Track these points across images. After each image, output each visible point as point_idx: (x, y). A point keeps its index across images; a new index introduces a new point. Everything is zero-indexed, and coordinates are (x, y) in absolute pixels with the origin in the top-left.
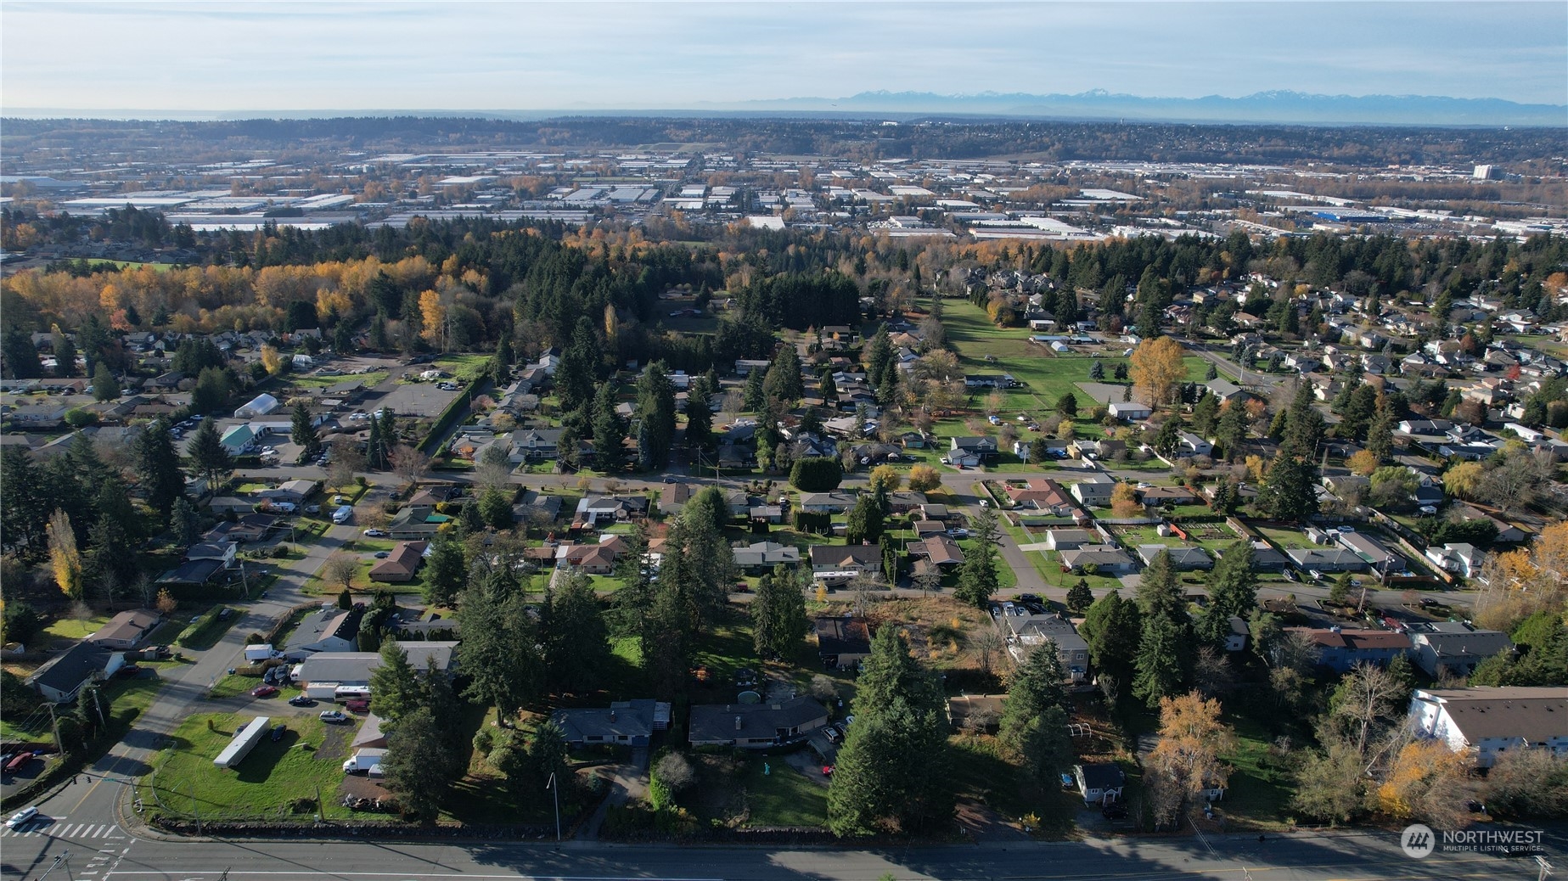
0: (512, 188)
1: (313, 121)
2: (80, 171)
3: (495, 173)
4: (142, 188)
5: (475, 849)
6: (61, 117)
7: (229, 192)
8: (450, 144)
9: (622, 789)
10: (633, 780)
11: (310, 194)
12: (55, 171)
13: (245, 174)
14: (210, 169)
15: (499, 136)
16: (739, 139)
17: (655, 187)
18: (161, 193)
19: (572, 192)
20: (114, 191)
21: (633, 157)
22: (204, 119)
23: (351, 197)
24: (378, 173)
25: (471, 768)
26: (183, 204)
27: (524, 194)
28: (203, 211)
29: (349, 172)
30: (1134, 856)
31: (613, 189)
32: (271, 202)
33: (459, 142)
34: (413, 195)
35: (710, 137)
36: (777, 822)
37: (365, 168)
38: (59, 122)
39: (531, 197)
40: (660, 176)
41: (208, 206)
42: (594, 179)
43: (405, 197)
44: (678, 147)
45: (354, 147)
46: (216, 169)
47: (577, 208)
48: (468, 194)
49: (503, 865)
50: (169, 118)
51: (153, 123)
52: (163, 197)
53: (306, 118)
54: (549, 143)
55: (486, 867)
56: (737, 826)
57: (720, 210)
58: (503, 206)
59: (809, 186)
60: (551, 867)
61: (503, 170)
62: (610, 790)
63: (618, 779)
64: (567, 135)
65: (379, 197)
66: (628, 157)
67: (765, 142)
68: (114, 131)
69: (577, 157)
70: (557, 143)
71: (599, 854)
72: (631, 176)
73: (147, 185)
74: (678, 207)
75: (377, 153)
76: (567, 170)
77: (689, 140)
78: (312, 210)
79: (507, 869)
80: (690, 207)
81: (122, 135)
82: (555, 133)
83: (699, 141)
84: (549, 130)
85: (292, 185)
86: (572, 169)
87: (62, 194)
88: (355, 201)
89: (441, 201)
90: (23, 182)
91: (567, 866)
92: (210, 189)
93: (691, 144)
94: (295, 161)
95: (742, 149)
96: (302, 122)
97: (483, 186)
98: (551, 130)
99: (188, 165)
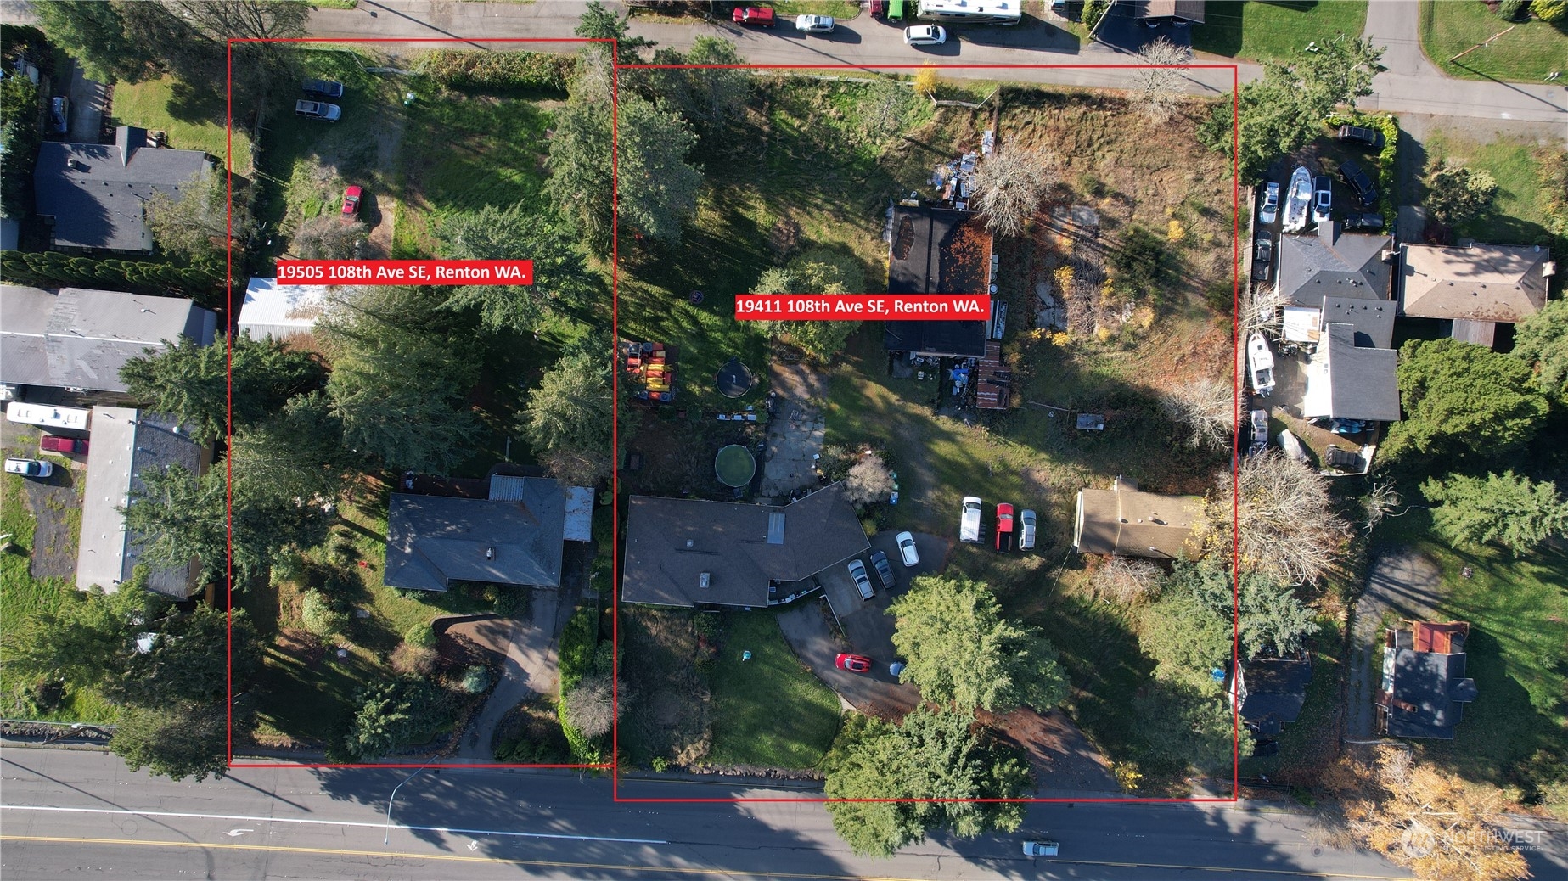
5: (323, 769)
9: (522, 674)
10: (535, 655)
25: (283, 618)
30: (1248, 830)
49: (365, 800)
55: (342, 805)
60: (432, 805)
62: (501, 672)
63: (513, 652)
71: (494, 782)
79: (370, 809)
91: (452, 804)
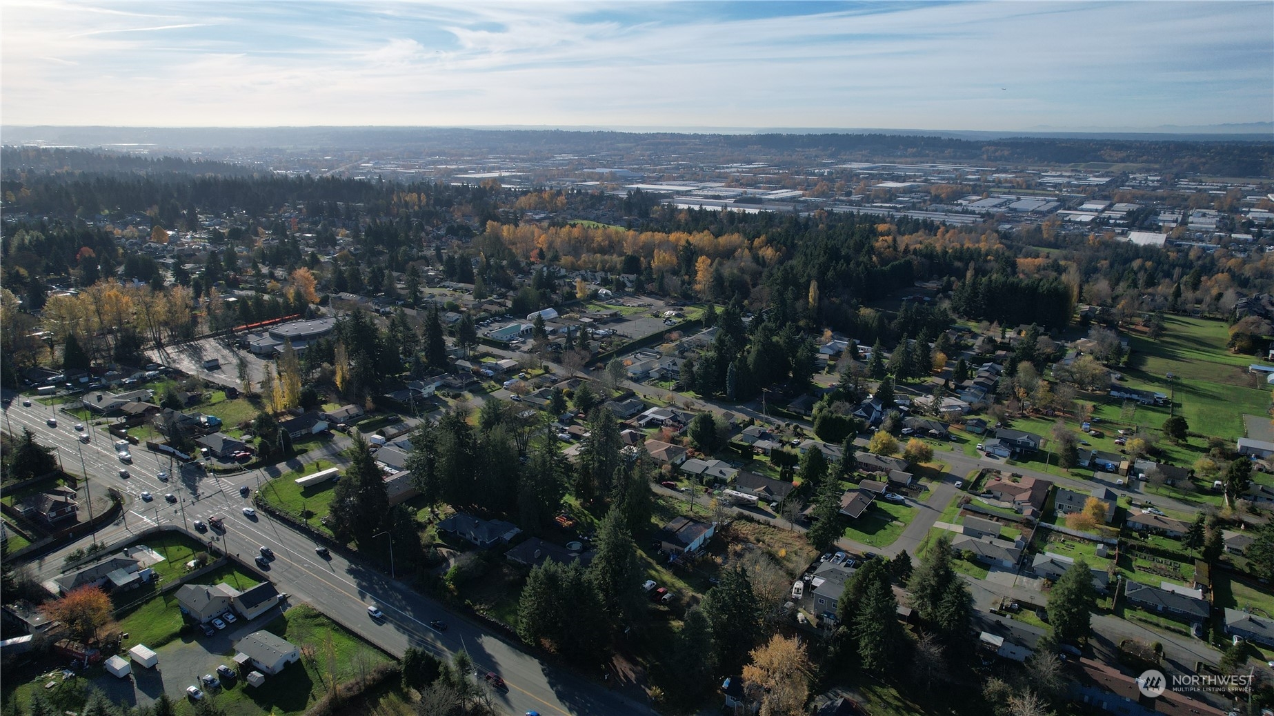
0: (930, 193)
1: (809, 136)
2: (648, 167)
3: (926, 181)
4: (674, 179)
5: (353, 566)
6: (655, 132)
7: (723, 184)
8: (906, 157)
11: (776, 189)
12: (635, 166)
13: (743, 172)
14: (723, 168)
15: (948, 152)
16: (1176, 161)
17: (1057, 201)
18: (683, 183)
19: (980, 199)
20: (658, 180)
21: (1059, 173)
22: (737, 133)
23: (801, 192)
24: (834, 176)
26: (690, 191)
27: (937, 199)
28: (699, 196)
29: (814, 174)
31: (1019, 199)
32: (745, 192)
33: (914, 156)
34: (849, 194)
35: (1145, 158)
36: (502, 618)
37: (826, 171)
38: (653, 135)
39: (941, 202)
40: (1072, 191)
41: (705, 193)
42: (1007, 190)
43: (842, 195)
44: (1111, 166)
45: (830, 157)
46: (728, 168)
47: (973, 213)
48: (890, 195)
49: (355, 578)
50: (717, 133)
51: (705, 136)
52: (683, 185)
53: (804, 133)
54: (989, 159)
56: (478, 610)
57: (1107, 224)
58: (914, 207)
59: (1226, 208)
60: (374, 588)
61: (934, 179)
64: (1006, 153)
65: (822, 194)
66: (1054, 174)
67: (1204, 164)
68: (681, 141)
69: (1005, 171)
70: (996, 159)
71: (402, 593)
72: (1044, 190)
73: (678, 177)
74: (1067, 219)
75: (844, 162)
76: (989, 182)
77: (1123, 161)
78: (770, 200)
80: (1078, 220)
81: (685, 144)
82: (996, 151)
83: (1132, 162)
84: (992, 148)
85: (769, 182)
86: (993, 181)
87: (628, 180)
88: (803, 196)
89: (868, 199)
90: (611, 173)
91: (381, 592)
92: (715, 181)
93: (1123, 165)
94: (780, 165)
95: (1175, 170)
96: (800, 136)
97: (906, 191)
98: (993, 148)
99: (712, 165)
